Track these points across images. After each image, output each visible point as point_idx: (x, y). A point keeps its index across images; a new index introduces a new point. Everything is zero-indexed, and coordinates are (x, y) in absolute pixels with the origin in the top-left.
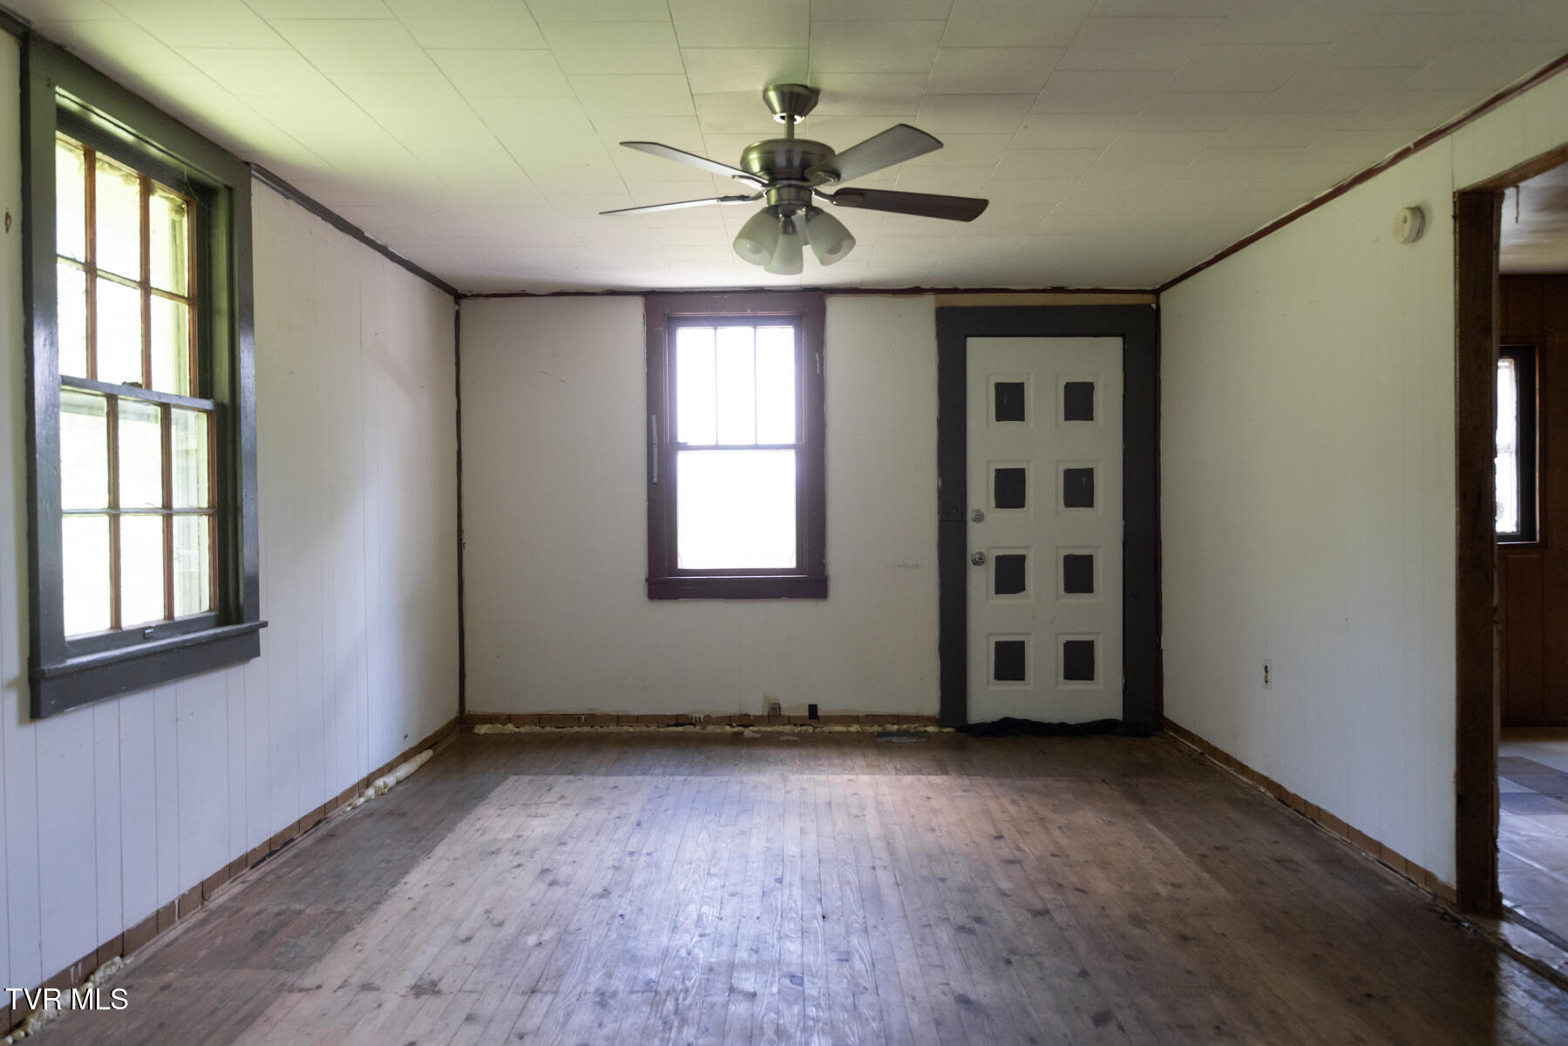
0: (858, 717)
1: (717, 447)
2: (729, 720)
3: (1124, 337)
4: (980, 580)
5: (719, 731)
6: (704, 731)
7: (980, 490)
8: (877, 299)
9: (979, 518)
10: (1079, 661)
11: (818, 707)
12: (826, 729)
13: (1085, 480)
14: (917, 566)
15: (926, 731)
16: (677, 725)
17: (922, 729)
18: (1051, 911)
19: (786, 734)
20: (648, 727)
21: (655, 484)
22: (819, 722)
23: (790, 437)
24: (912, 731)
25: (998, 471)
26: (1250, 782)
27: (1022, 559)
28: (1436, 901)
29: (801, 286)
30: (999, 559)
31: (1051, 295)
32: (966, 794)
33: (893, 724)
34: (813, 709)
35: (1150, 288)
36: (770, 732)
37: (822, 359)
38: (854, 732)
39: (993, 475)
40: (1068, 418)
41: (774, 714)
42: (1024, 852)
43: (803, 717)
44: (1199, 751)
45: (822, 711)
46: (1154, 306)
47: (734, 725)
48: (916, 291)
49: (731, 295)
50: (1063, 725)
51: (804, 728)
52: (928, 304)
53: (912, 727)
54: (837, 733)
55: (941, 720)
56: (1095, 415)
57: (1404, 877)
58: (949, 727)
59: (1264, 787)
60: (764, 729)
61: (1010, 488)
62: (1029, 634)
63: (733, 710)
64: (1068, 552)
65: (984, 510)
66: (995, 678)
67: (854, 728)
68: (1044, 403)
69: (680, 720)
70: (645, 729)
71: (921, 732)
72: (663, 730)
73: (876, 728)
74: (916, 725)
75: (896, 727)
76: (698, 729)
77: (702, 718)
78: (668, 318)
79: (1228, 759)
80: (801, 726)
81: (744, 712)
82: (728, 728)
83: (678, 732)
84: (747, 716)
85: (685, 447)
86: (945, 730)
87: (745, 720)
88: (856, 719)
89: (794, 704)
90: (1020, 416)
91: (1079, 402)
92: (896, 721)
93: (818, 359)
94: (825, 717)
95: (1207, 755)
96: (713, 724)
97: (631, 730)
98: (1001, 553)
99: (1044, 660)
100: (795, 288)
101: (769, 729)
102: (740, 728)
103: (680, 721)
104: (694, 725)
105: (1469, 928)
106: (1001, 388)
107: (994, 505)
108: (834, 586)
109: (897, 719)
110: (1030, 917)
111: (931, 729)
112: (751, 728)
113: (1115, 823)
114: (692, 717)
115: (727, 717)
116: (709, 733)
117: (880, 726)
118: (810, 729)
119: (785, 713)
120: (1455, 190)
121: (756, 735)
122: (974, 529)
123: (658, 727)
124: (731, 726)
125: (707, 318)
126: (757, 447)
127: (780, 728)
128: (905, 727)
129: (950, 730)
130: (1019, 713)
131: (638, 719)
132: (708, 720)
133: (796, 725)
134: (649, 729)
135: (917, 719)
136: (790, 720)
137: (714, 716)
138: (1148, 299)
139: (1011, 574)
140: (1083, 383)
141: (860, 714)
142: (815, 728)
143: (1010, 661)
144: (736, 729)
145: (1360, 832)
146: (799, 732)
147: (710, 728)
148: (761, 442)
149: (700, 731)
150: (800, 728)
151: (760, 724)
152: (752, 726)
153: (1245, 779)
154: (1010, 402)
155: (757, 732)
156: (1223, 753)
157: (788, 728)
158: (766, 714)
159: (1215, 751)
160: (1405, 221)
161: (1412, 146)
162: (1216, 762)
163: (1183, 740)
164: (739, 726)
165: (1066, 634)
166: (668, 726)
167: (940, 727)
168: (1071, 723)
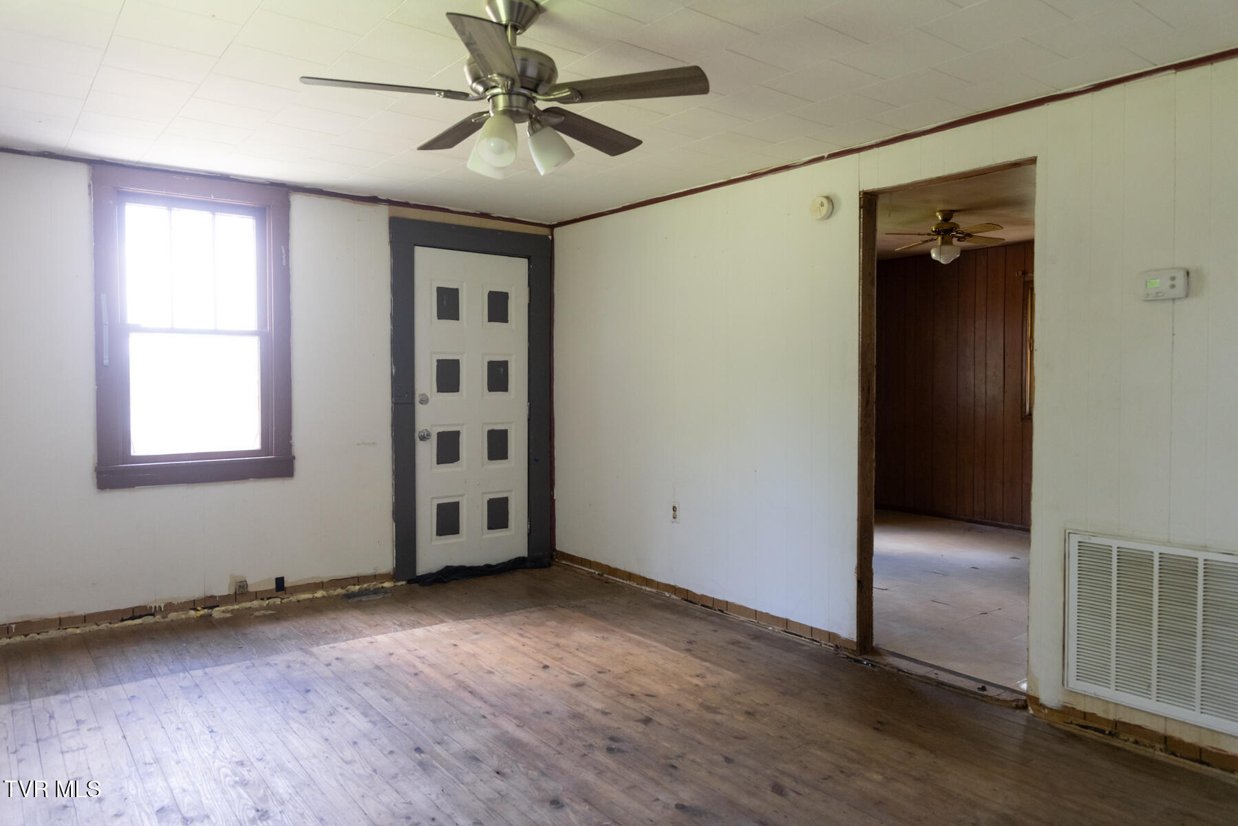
0: (322, 583)
1: (172, 331)
2: (193, 605)
3: (529, 258)
4: (426, 453)
5: (183, 616)
6: (166, 620)
7: (425, 378)
8: (338, 202)
9: (424, 401)
10: (498, 514)
11: (285, 579)
12: (293, 598)
13: (502, 370)
14: (374, 444)
15: (383, 587)
16: (133, 618)
17: (380, 585)
18: (651, 717)
19: (256, 610)
20: (98, 625)
21: (106, 366)
22: (286, 593)
23: (252, 323)
24: (372, 589)
25: (438, 361)
26: (654, 591)
27: (457, 434)
28: (837, 651)
29: (267, 180)
30: (439, 434)
31: (478, 218)
32: (479, 636)
33: (354, 585)
34: (280, 582)
35: (547, 223)
36: (238, 609)
37: (288, 251)
38: (320, 598)
39: (435, 364)
40: (490, 320)
41: (241, 591)
42: (577, 675)
43: (271, 590)
44: (597, 573)
45: (288, 582)
46: (550, 237)
47: (199, 608)
48: (373, 200)
49: (193, 178)
50: (488, 566)
51: (271, 601)
52: (383, 212)
53: (372, 585)
54: (304, 600)
55: (394, 576)
56: (509, 319)
57: (808, 639)
58: (403, 581)
59: (668, 592)
60: (230, 608)
61: (448, 377)
62: (462, 495)
63: (197, 593)
64: (490, 428)
65: (428, 395)
66: (437, 535)
67: (319, 594)
68: (473, 306)
69: (135, 613)
70: (95, 628)
71: (378, 588)
72: (116, 625)
73: (339, 591)
74: (375, 583)
75: (357, 587)
76: (158, 618)
77: (162, 606)
78: (117, 191)
79: (630, 576)
80: (268, 599)
81: (209, 594)
82: (192, 613)
83: (135, 625)
84: (213, 597)
85: (138, 329)
86: (399, 584)
87: (211, 602)
88: (321, 585)
89: (261, 579)
90: (455, 316)
91: (498, 307)
92: (356, 582)
93: (283, 252)
94: (290, 587)
95: (605, 575)
96: (176, 611)
97: (78, 631)
98: (441, 430)
99: (473, 516)
100: (262, 181)
101: (236, 607)
102: (206, 610)
103: (137, 614)
104: (153, 615)
105: (867, 664)
106: (441, 291)
107: (436, 390)
108: (299, 465)
109: (358, 580)
110: (643, 726)
111: (387, 585)
112: (217, 609)
113: (607, 638)
114: (151, 607)
115: (190, 601)
116: (172, 621)
117: (342, 588)
118: (278, 601)
119: (252, 589)
120: (861, 190)
121: (228, 615)
122: (420, 410)
123: (110, 623)
124: (195, 609)
125: (163, 198)
126: (216, 332)
127: (248, 605)
128: (365, 585)
129: (404, 583)
130: (455, 562)
131: (86, 619)
132: (170, 607)
133: (262, 599)
134: (99, 628)
135: (375, 577)
136: (257, 595)
137: (175, 602)
138: (545, 231)
139: (449, 448)
140: (502, 293)
141: (324, 581)
142: (282, 599)
143: (448, 519)
144: (202, 612)
145: (767, 614)
146: (268, 605)
147: (173, 616)
148: (220, 328)
149: (162, 620)
150: (267, 602)
151: (226, 604)
152: (218, 606)
153: (648, 589)
154: (448, 304)
155: (223, 612)
156: (626, 572)
157: (256, 603)
158: (232, 592)
159: (615, 572)
160: (822, 205)
161: (826, 156)
162: (618, 579)
163: (579, 567)
164: (204, 608)
165: (489, 493)
166: (123, 620)
167: (395, 582)
168: (493, 564)
